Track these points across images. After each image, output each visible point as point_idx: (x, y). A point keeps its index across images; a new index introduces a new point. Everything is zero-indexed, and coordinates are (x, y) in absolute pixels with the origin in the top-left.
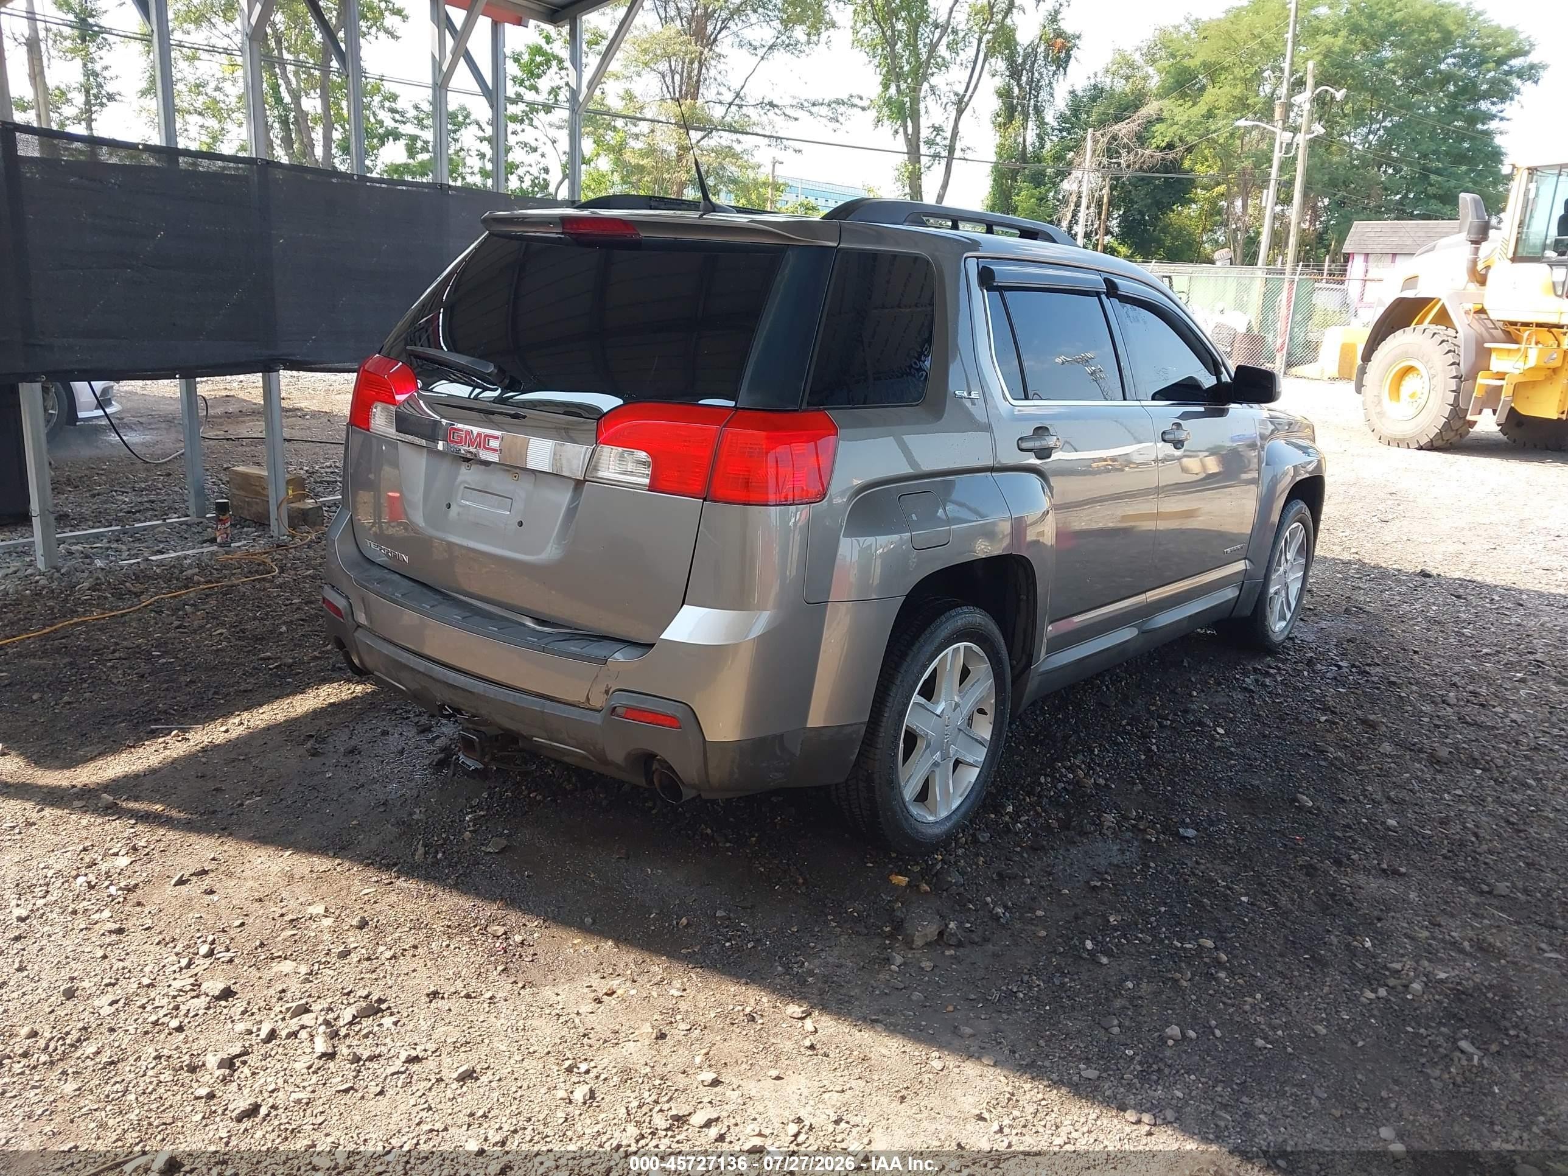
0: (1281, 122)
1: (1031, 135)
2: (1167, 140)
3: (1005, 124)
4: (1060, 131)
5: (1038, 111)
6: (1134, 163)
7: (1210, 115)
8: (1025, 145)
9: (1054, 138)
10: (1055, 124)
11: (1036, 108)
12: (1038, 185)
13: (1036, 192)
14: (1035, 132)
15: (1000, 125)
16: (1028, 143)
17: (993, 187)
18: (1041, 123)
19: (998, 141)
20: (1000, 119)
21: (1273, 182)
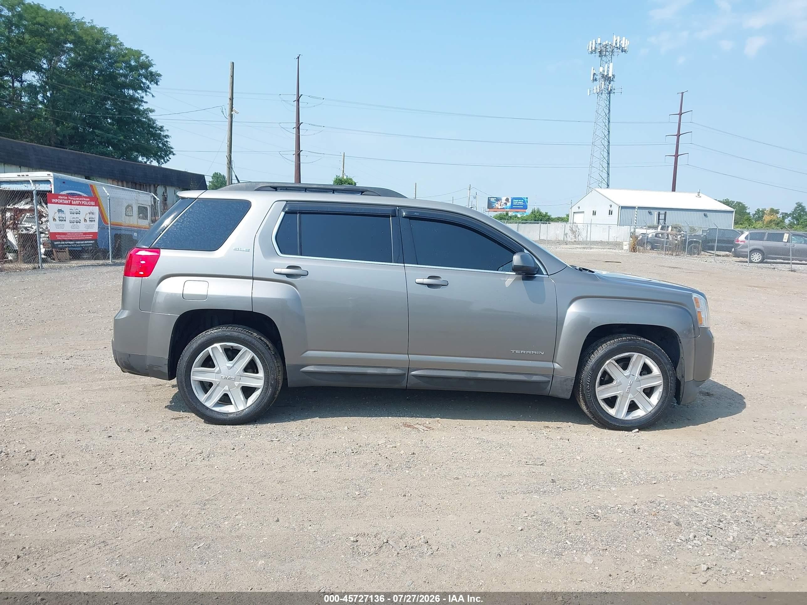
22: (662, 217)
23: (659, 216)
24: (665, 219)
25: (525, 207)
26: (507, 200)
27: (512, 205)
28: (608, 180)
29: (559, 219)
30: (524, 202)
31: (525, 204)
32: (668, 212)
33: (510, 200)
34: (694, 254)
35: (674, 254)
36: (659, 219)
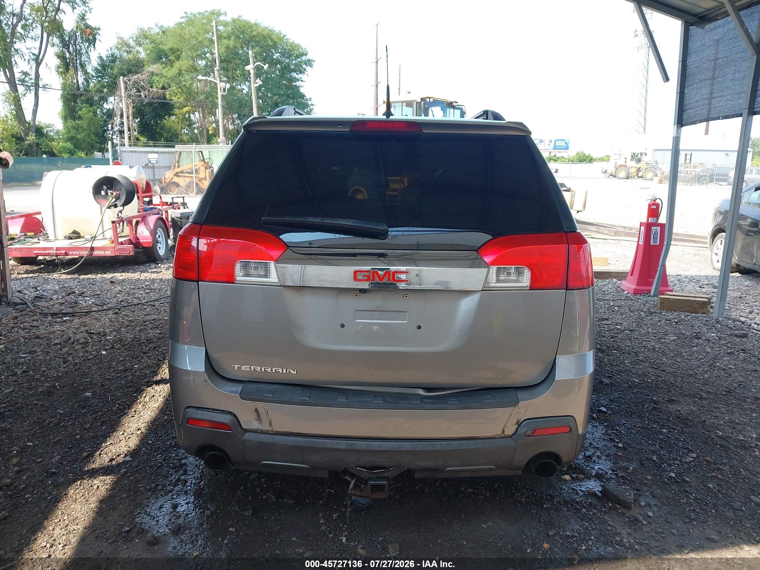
0: (218, 78)
1: (81, 79)
2: (161, 85)
3: (64, 73)
4: (97, 77)
5: (83, 66)
6: (148, 95)
7: (180, 73)
8: (78, 84)
9: (95, 81)
10: (94, 74)
11: (81, 64)
12: (91, 105)
13: (91, 109)
14: (83, 77)
15: (61, 73)
16: (80, 83)
17: (64, 106)
18: (86, 73)
19: (62, 81)
20: (60, 70)
21: (220, 106)
22: (688, 157)
23: (686, 157)
24: (691, 160)
25: (567, 148)
26: (551, 141)
27: (555, 146)
28: (645, 125)
29: (602, 160)
30: (566, 143)
31: (567, 144)
32: (694, 153)
33: (553, 142)
34: (703, 184)
35: (689, 184)
36: (686, 159)
